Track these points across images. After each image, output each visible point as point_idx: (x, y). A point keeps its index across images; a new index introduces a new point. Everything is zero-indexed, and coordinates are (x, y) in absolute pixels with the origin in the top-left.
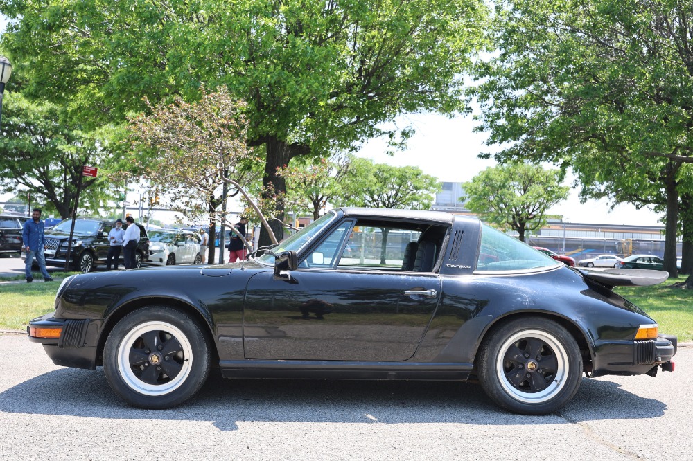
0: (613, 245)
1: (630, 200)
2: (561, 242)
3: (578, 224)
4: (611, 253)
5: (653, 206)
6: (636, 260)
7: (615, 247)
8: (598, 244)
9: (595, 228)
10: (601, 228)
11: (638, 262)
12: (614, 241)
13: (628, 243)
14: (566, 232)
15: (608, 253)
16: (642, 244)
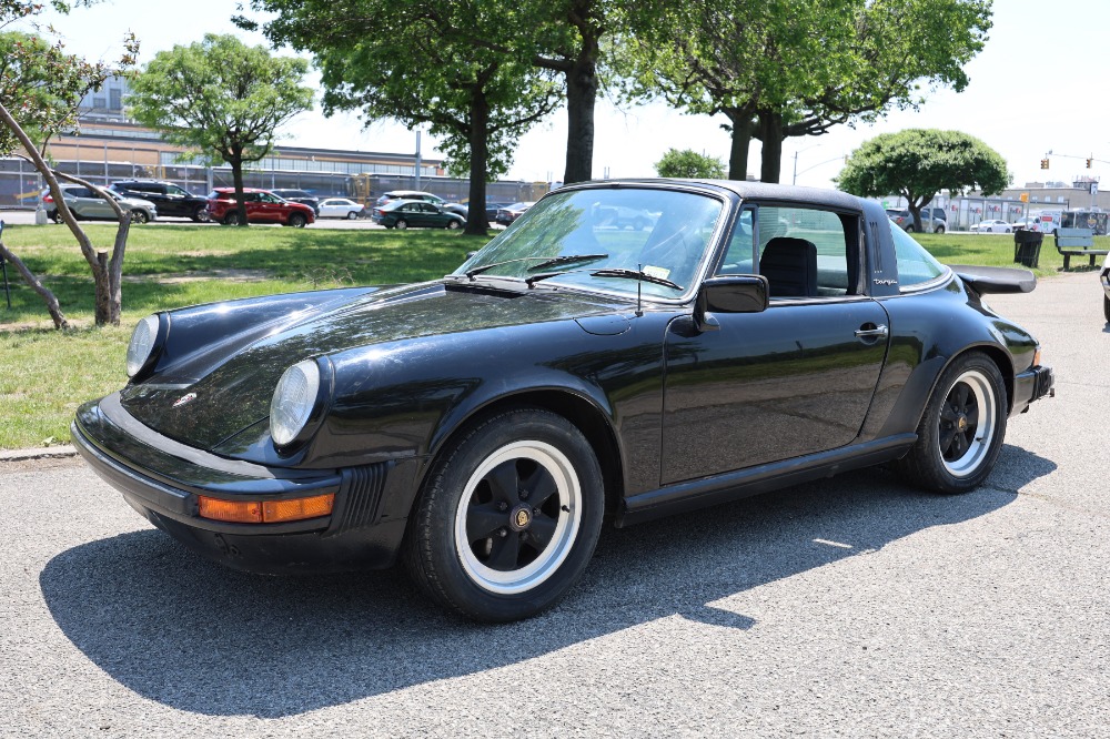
0: (341, 182)
1: (400, 115)
2: (267, 178)
3: (291, 149)
4: (341, 196)
5: (429, 125)
6: (401, 208)
7: (345, 186)
8: (319, 180)
9: (307, 155)
10: (315, 155)
11: (405, 210)
12: (342, 177)
13: (364, 181)
14: (276, 161)
15: (336, 195)
16: (383, 181)
